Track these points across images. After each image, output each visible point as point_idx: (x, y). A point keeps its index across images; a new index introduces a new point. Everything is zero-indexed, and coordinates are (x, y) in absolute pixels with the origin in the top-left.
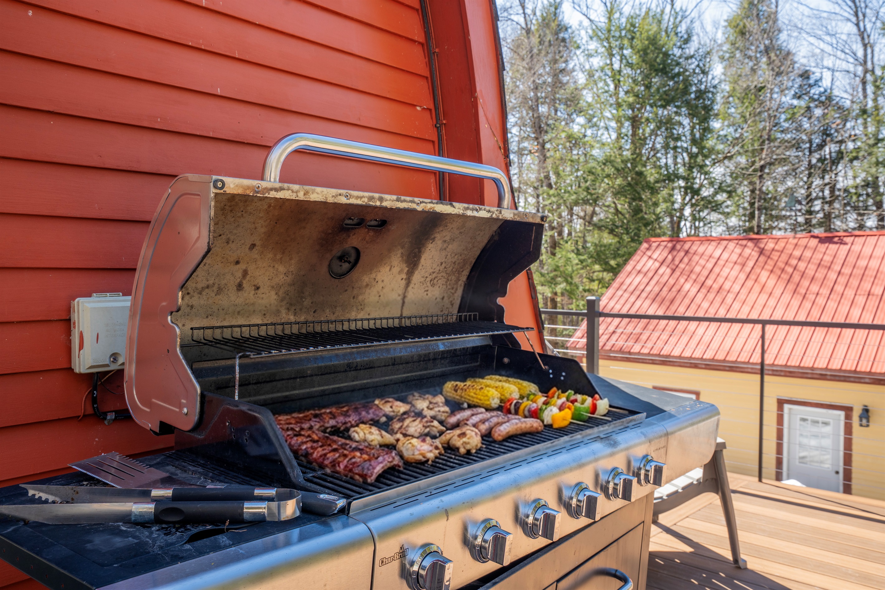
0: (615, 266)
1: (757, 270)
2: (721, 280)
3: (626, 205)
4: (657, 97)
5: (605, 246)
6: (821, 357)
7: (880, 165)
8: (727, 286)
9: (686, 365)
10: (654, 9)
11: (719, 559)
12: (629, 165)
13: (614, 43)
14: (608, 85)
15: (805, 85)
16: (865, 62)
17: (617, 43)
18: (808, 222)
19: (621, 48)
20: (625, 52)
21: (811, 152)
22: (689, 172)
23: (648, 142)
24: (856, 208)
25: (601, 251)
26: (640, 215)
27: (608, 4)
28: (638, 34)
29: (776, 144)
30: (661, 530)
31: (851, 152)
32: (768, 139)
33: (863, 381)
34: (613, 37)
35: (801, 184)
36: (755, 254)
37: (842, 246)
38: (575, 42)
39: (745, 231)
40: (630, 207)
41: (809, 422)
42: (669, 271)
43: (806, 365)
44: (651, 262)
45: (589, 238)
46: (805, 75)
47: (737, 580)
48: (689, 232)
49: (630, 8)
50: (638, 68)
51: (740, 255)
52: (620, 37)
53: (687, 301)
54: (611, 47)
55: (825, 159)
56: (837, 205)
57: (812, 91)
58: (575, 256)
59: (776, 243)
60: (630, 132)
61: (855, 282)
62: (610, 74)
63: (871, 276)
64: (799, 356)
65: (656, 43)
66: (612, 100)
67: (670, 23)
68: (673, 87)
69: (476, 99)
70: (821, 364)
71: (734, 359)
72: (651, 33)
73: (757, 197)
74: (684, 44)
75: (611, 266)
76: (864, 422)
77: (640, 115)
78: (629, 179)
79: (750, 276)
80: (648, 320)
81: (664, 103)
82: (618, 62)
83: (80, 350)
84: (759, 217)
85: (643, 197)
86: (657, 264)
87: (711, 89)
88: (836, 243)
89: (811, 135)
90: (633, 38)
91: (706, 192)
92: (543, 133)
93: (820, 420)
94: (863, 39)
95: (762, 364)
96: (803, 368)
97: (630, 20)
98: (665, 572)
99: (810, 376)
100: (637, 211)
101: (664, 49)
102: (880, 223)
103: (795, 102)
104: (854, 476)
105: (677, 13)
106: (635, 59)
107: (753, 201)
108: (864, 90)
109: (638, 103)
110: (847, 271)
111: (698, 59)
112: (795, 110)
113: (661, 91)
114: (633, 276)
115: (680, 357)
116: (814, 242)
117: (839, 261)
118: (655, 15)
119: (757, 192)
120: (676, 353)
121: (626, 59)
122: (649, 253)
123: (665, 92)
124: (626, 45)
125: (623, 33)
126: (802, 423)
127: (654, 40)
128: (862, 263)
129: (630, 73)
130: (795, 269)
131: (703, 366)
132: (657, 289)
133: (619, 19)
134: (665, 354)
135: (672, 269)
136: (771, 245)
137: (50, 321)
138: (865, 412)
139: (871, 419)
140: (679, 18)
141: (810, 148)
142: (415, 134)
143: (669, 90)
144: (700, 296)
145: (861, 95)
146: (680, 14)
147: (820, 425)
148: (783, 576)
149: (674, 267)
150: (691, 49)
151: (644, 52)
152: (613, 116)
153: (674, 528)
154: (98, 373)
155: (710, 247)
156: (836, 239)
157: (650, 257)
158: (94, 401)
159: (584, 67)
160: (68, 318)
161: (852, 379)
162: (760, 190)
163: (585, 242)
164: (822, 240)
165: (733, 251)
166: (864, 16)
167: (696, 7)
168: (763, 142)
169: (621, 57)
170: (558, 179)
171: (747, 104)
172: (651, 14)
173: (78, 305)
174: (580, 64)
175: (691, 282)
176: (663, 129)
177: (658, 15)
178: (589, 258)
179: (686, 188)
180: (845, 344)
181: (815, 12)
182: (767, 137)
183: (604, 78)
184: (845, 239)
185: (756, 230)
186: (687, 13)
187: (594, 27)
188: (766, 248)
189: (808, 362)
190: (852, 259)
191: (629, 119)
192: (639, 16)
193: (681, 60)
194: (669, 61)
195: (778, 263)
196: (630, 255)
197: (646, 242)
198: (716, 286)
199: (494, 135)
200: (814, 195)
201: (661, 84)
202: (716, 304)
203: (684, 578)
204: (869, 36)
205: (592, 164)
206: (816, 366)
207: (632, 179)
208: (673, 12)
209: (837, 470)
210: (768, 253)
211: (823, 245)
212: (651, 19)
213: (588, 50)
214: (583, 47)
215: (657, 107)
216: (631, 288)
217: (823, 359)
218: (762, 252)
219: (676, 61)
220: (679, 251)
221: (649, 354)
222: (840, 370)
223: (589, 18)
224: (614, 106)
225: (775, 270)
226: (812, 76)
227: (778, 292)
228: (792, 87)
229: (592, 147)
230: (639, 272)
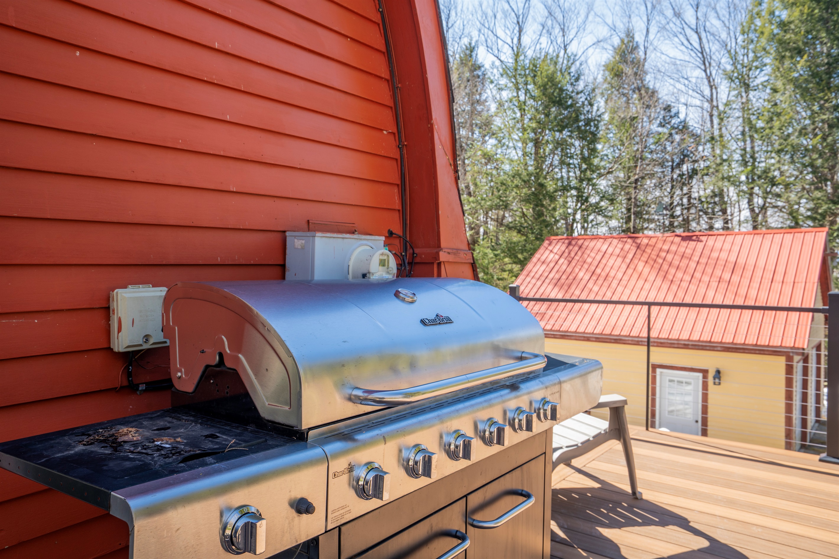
0: (522, 259)
1: (636, 261)
2: (607, 269)
3: (531, 210)
4: (555, 124)
5: (515, 243)
6: (685, 331)
7: (725, 180)
8: (612, 274)
9: (580, 338)
10: (552, 53)
11: (621, 493)
12: (533, 178)
13: (521, 80)
14: (515, 113)
15: (667, 116)
16: (712, 100)
17: (523, 80)
18: (671, 224)
19: (526, 84)
20: (529, 87)
21: (673, 169)
22: (580, 184)
23: (548, 159)
24: (706, 213)
25: (511, 248)
26: (542, 218)
27: (515, 49)
28: (539, 73)
29: (647, 162)
30: (574, 471)
31: (703, 170)
32: (641, 158)
33: (716, 349)
34: (519, 75)
35: (666, 194)
36: (634, 249)
37: (699, 243)
38: (489, 78)
39: (623, 231)
40: (534, 211)
41: (676, 382)
42: (566, 262)
43: (673, 338)
44: (552, 255)
45: (500, 237)
46: (668, 108)
47: (636, 508)
48: (579, 232)
49: (532, 52)
50: (539, 100)
51: (622, 249)
52: (525, 75)
53: (581, 286)
54: (517, 83)
55: (683, 175)
56: (693, 211)
57: (673, 121)
58: (490, 251)
59: (650, 240)
60: (533, 151)
61: (709, 270)
62: (517, 104)
63: (722, 265)
64: (668, 330)
65: (553, 81)
66: (519, 125)
67: (564, 65)
68: (567, 115)
69: (432, 125)
70: (685, 336)
71: (618, 333)
72: (550, 72)
73: (633, 204)
74: (575, 82)
75: (520, 259)
76: (717, 381)
77: (541, 138)
78: (533, 189)
79: (630, 266)
80: (550, 303)
81: (560, 129)
82: (523, 95)
83: (118, 333)
84: (635, 220)
85: (544, 203)
86: (557, 257)
87: (597, 118)
88: (695, 241)
89: (673, 155)
90: (535, 76)
91: (593, 200)
92: (463, 151)
93: (684, 380)
94: (709, 81)
95: (649, 337)
96: (671, 339)
97: (533, 62)
98: (580, 504)
99: (676, 346)
100: (540, 214)
101: (559, 86)
102: (726, 225)
103: (660, 129)
104: (709, 423)
105: (569, 57)
106: (536, 93)
107: (630, 207)
108: (712, 121)
109: (540, 128)
110: (703, 260)
111: (587, 94)
112: (661, 136)
113: (558, 119)
114: (538, 267)
115: (576, 332)
116: (678, 239)
117: (697, 254)
118: (552, 58)
119: (633, 200)
120: (573, 329)
121: (530, 92)
122: (550, 248)
123: (561, 119)
124: (529, 82)
125: (527, 72)
126: (670, 383)
127: (551, 78)
128: (715, 255)
129: (533, 103)
130: (664, 260)
131: (594, 339)
132: (557, 276)
133: (524, 60)
134: (564, 330)
135: (569, 261)
136: (645, 241)
137: (93, 308)
138: (717, 374)
139: (722, 379)
140: (571, 61)
141: (672, 166)
142: (383, 153)
143: (564, 118)
144: (591, 282)
145: (709, 125)
146: (572, 57)
147: (684, 384)
148: (670, 503)
149: (570, 259)
150: (581, 86)
151: (544, 88)
152: (520, 139)
153: (584, 469)
154: (133, 352)
155: (598, 243)
156: (694, 238)
157: (551, 251)
158: (129, 375)
159: (496, 98)
160: (107, 306)
161: (708, 348)
162: (635, 198)
163: (498, 239)
164: (684, 239)
165: (616, 246)
166: (710, 64)
167: (583, 53)
168: (637, 160)
169: (526, 91)
170: (476, 189)
171: (624, 131)
172: (549, 57)
173: (117, 295)
174: (493, 96)
175: (584, 270)
176: (559, 149)
177: (554, 58)
178: (502, 253)
179: (578, 197)
180: (703, 320)
181: (673, 60)
182: (640, 156)
183: (512, 107)
184: (701, 237)
185: (632, 231)
186: (577, 58)
187: (504, 67)
188: (642, 243)
189: (674, 335)
190: (707, 252)
191: (531, 140)
192: (539, 58)
193: (573, 94)
194: (564, 95)
195: (651, 256)
196: (535, 250)
197: (547, 240)
198: (604, 274)
199: (446, 154)
200: (675, 203)
201: (557, 113)
202: (604, 289)
203: (595, 508)
204: (714, 80)
205: (503, 177)
206: (680, 338)
207: (536, 189)
208: (566, 56)
209: (696, 419)
210: (643, 248)
211: (684, 242)
212: (549, 61)
213: (499, 85)
214: (495, 82)
215: (554, 131)
216: (537, 276)
217: (686, 332)
218: (638, 247)
219: (569, 95)
220: (574, 246)
221: (551, 330)
222: (699, 341)
223: (500, 60)
224: (521, 130)
225: (648, 261)
226: (672, 110)
227: (652, 278)
228: (658, 117)
229: (503, 163)
230: (543, 263)
